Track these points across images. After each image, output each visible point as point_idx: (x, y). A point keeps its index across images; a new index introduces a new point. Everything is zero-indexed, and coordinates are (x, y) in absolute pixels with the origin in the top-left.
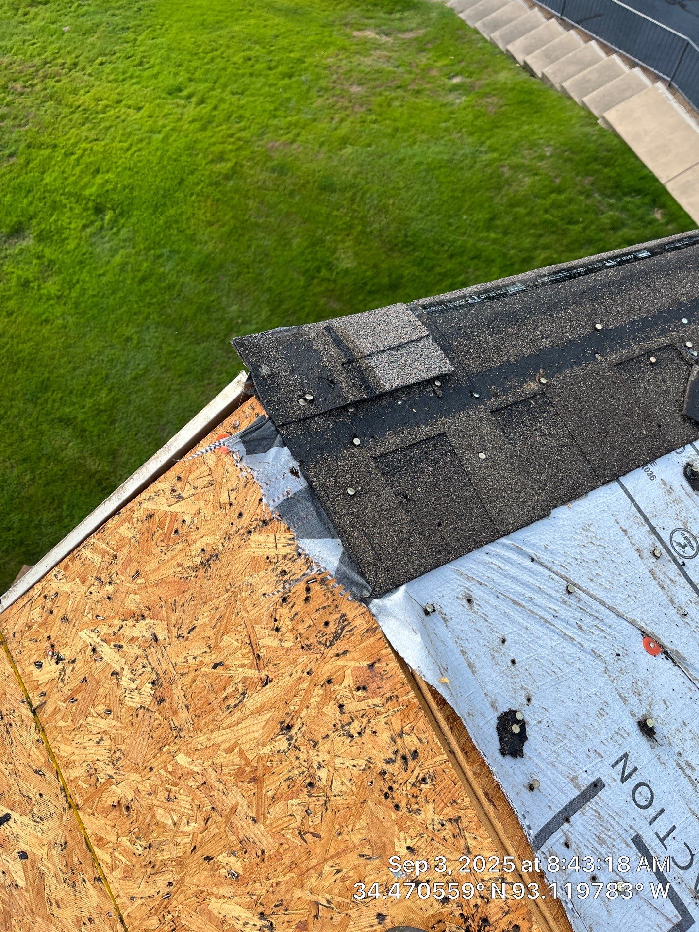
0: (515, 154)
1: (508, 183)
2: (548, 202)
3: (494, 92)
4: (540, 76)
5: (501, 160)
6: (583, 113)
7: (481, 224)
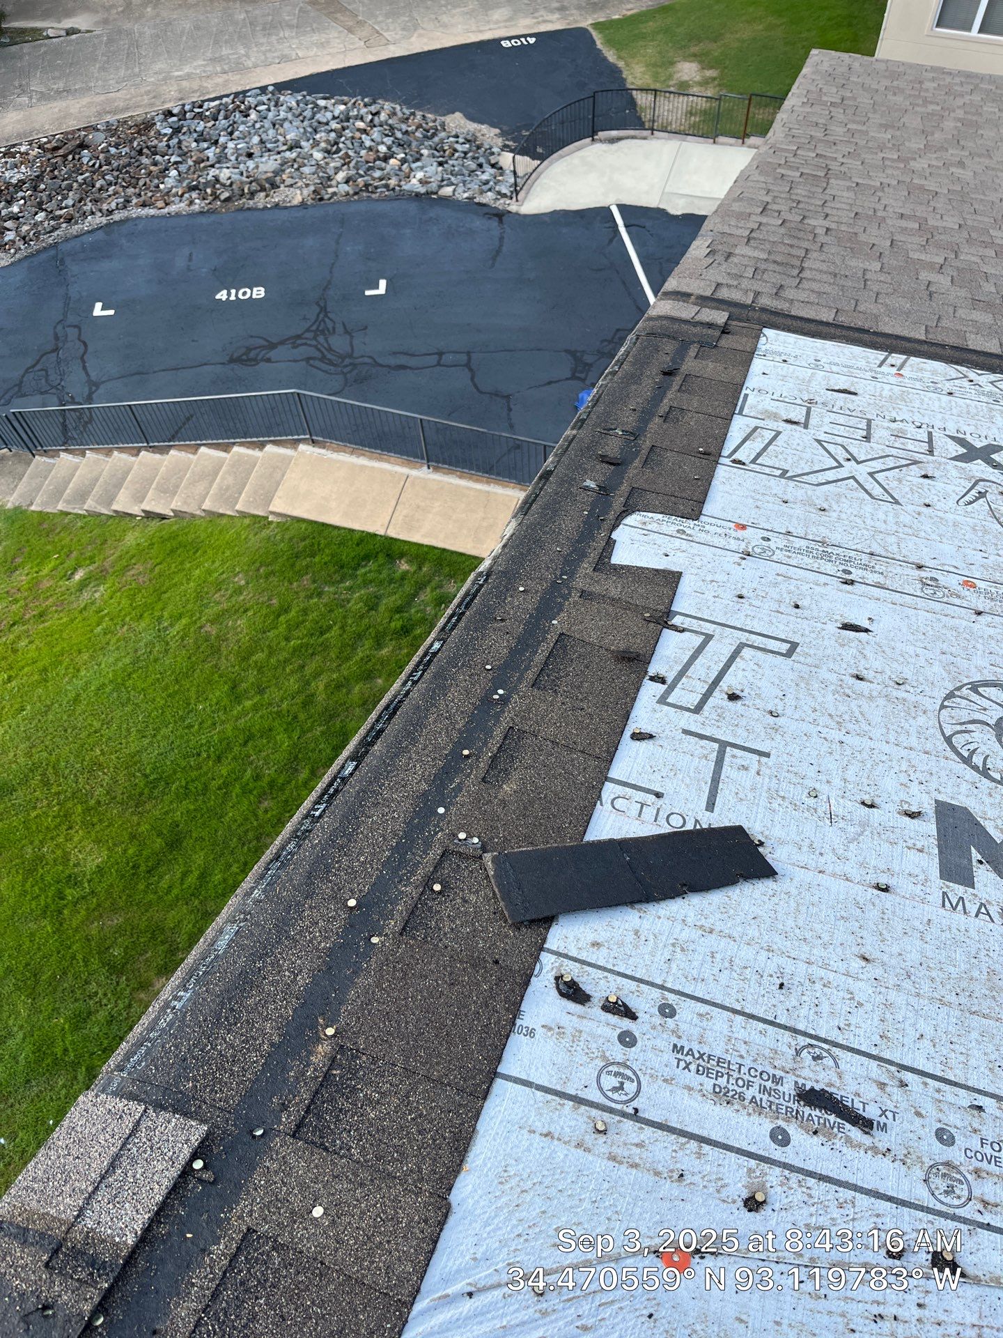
0: (206, 606)
1: (221, 638)
2: (282, 629)
3: (133, 561)
4: (172, 514)
5: (195, 622)
6: (247, 521)
7: (225, 701)
